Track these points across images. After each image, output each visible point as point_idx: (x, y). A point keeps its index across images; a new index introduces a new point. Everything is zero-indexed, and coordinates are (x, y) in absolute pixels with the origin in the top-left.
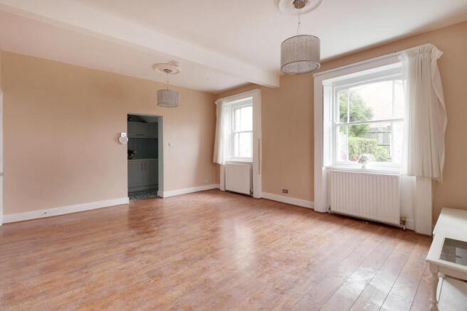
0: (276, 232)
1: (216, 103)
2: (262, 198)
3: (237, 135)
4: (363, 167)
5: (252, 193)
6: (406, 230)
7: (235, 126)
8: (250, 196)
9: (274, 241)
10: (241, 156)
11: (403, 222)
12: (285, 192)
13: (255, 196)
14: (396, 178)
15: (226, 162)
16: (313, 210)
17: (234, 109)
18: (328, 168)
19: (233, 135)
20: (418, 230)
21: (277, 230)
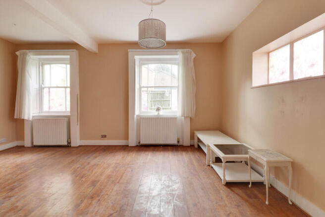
0: (117, 169)
1: (18, 53)
2: (80, 146)
3: (46, 90)
4: (158, 114)
5: (69, 143)
6: (180, 145)
7: (43, 81)
8: (68, 146)
9: (122, 176)
10: (51, 110)
11: (178, 142)
12: (104, 137)
13: (73, 145)
14: (176, 118)
15: (33, 117)
16: (128, 146)
17: (42, 64)
18: (137, 116)
19: (41, 90)
20: (185, 145)
21: (116, 167)
